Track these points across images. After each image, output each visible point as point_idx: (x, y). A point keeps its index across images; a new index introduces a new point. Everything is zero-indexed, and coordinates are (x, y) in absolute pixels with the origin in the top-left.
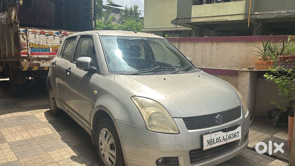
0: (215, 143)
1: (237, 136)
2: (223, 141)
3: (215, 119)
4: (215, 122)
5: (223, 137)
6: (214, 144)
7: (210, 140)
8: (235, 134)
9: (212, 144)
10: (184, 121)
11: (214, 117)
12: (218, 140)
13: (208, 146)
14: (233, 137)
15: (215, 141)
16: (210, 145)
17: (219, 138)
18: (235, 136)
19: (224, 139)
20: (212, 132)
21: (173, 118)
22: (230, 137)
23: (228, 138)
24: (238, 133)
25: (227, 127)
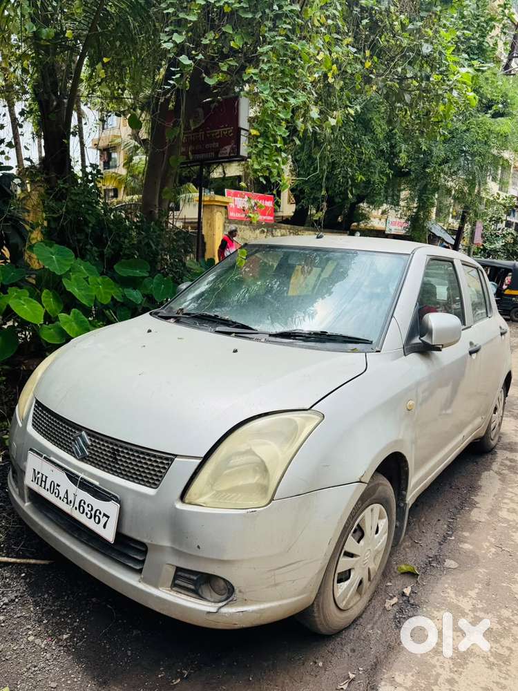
0: (48, 490)
2: (63, 501)
5: (67, 493)
6: (45, 488)
7: (38, 473)
8: (98, 514)
10: (35, 405)
11: (72, 431)
12: (54, 488)
13: (32, 481)
14: (89, 513)
15: (48, 486)
16: (38, 483)
17: (58, 485)
19: (67, 498)
20: (45, 458)
22: (84, 508)
23: (77, 505)
25: (81, 475)
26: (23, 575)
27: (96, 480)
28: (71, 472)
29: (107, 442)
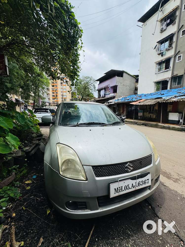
0: (124, 190)
1: (147, 182)
2: (131, 188)
3: (124, 167)
4: (124, 170)
5: (132, 184)
6: (122, 191)
7: (118, 188)
8: (145, 181)
9: (120, 192)
10: (93, 169)
11: (124, 166)
12: (127, 187)
13: (115, 193)
14: (142, 184)
15: (123, 189)
16: (118, 192)
17: (128, 185)
18: (144, 183)
19: (133, 186)
20: (120, 181)
21: (83, 165)
22: (140, 184)
23: (137, 185)
24: (148, 180)
25: (136, 175)
26: (97, 239)
27: (139, 173)
28: (131, 178)
29: (137, 161)
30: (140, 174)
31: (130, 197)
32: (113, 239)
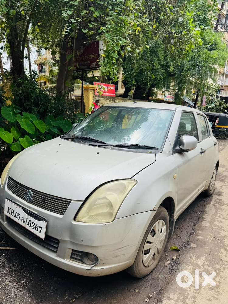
0: (14, 216)
2: (21, 221)
4: (24, 195)
5: (23, 217)
7: (10, 208)
9: (11, 214)
10: (9, 179)
11: (25, 190)
12: (17, 215)
13: (8, 212)
14: (33, 226)
18: (36, 227)
20: (13, 202)
22: (31, 224)
24: (40, 229)
25: (30, 209)
26: (4, 254)
28: (25, 208)
29: (41, 194)
30: (36, 213)
31: (27, 236)
32: (10, 267)
